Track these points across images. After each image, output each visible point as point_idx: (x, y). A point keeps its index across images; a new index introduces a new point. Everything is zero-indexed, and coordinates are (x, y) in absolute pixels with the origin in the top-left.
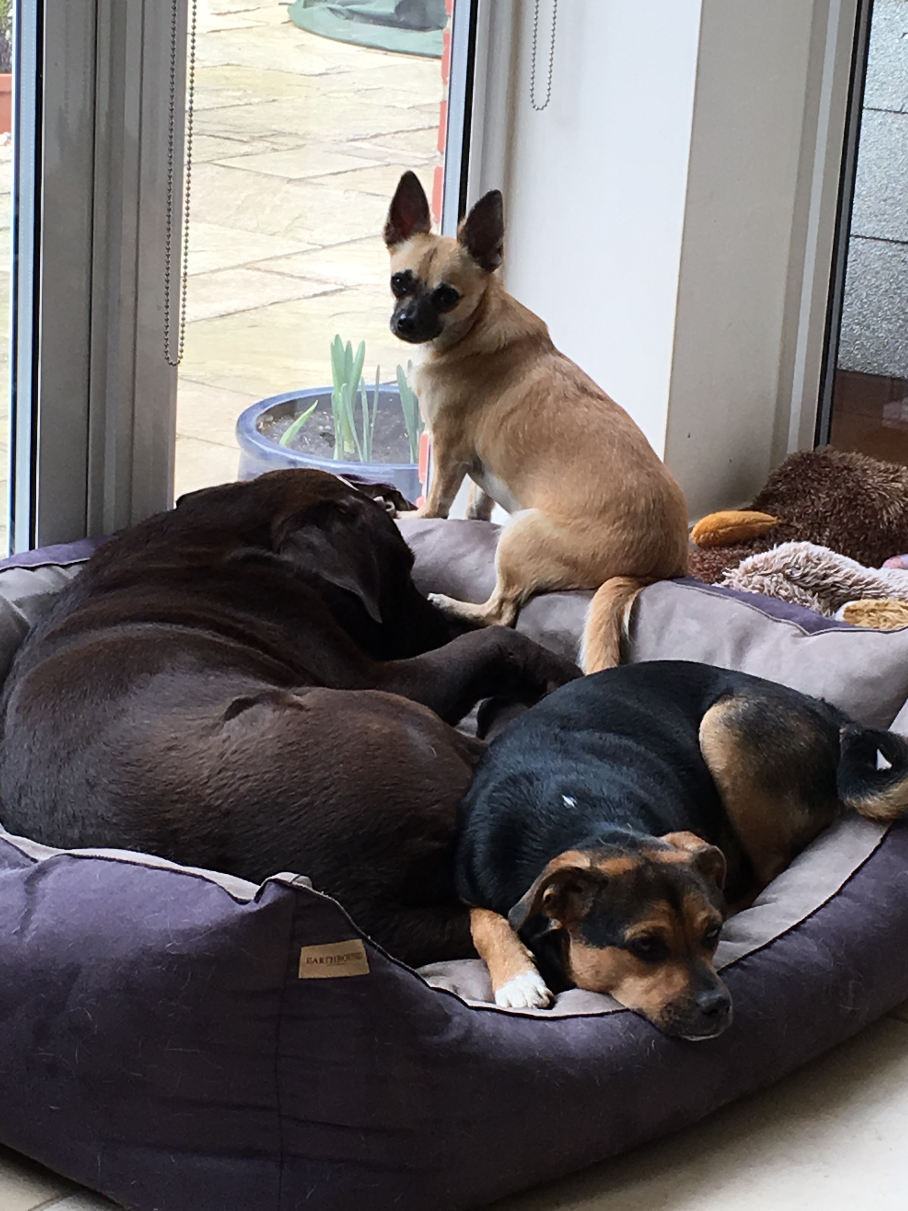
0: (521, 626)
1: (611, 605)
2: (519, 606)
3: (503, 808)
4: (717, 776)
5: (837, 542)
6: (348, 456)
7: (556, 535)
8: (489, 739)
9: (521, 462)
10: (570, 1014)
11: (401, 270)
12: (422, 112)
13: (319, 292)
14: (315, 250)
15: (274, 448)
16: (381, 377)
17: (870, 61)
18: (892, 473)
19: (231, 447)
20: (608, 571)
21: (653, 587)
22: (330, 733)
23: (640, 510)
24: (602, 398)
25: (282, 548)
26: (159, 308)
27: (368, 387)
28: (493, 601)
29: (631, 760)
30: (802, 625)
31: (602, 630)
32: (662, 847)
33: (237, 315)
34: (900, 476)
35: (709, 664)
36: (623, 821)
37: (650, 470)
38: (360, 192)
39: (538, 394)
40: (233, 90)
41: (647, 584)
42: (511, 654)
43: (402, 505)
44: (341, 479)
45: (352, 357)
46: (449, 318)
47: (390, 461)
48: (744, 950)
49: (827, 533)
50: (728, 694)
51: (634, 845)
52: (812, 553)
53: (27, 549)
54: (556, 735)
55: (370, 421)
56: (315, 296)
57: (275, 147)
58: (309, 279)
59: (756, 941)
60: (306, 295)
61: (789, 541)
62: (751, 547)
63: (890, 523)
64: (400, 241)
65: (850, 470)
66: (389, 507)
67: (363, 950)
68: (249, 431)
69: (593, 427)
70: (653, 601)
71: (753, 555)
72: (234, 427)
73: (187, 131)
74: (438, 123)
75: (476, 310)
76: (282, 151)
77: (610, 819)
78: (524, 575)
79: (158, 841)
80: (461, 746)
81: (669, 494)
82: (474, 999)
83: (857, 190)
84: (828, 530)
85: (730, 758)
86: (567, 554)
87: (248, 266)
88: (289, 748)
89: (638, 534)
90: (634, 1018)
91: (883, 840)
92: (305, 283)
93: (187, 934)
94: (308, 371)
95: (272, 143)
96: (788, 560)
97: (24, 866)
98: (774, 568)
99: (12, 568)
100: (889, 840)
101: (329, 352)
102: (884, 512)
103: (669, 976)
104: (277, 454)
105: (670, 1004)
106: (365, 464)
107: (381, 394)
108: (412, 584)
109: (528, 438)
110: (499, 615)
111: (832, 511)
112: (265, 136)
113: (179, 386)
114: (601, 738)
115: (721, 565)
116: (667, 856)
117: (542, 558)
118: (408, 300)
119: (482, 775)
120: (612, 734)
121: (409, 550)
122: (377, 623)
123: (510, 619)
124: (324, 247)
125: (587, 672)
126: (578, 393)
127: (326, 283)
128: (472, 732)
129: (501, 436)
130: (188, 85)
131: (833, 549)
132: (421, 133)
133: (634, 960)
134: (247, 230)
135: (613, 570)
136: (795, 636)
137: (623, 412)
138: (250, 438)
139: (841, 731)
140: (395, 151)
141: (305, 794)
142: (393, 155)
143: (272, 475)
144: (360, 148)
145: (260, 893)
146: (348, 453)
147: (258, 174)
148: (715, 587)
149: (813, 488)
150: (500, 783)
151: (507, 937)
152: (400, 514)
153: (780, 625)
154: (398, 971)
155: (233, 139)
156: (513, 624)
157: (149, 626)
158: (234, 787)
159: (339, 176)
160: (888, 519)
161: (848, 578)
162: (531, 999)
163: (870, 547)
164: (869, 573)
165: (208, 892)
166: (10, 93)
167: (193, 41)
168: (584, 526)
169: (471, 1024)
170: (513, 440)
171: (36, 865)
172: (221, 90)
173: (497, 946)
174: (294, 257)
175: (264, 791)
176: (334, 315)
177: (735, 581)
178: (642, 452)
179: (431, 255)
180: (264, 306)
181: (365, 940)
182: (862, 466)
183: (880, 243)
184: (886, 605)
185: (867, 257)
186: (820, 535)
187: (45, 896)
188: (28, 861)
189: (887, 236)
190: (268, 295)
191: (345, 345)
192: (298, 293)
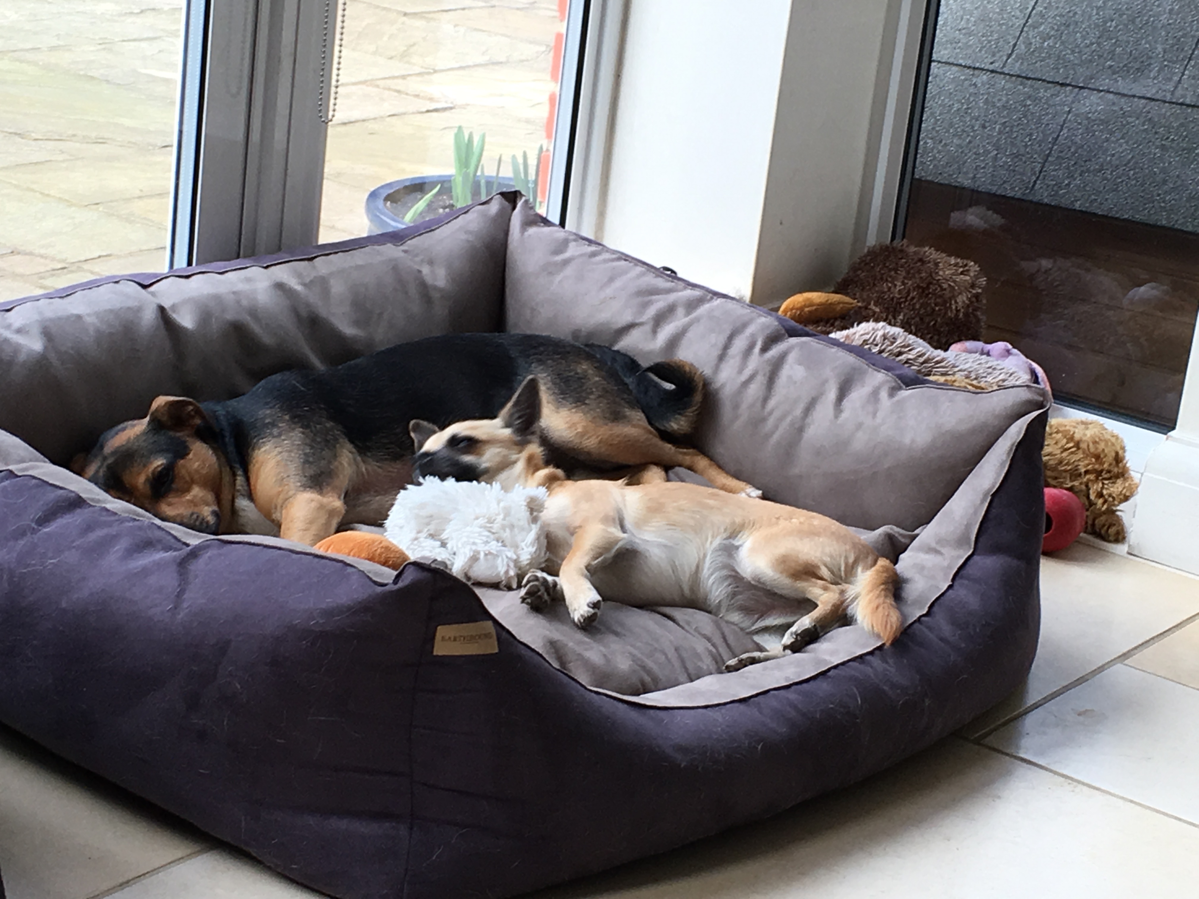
5: (910, 325)
13: (431, 108)
14: (428, 73)
18: (961, 267)
27: (488, 177)
30: (900, 379)
33: (358, 124)
34: (968, 271)
38: (468, 27)
45: (473, 147)
49: (901, 317)
52: (888, 333)
56: (428, 111)
58: (423, 97)
60: (420, 110)
61: (868, 321)
63: (958, 310)
65: (923, 262)
67: (494, 631)
68: (378, 208)
72: (364, 203)
84: (902, 314)
87: (368, 83)
92: (418, 100)
93: (328, 613)
96: (867, 337)
97: (176, 550)
98: (854, 345)
99: (168, 278)
102: (953, 302)
111: (906, 298)
124: (436, 71)
127: (438, 101)
131: (906, 331)
134: (368, 53)
136: (892, 388)
138: (377, 214)
145: (398, 577)
147: (378, 7)
149: (890, 277)
154: (524, 652)
159: (450, 13)
160: (956, 307)
161: (920, 357)
163: (939, 333)
164: (939, 354)
165: (348, 576)
171: (188, 549)
174: (409, 78)
176: (444, 128)
180: (382, 117)
181: (495, 621)
182: (934, 260)
183: (954, 68)
185: (941, 80)
186: (895, 318)
187: (196, 576)
188: (179, 545)
189: (961, 62)
190: (387, 108)
191: (466, 135)
192: (413, 108)
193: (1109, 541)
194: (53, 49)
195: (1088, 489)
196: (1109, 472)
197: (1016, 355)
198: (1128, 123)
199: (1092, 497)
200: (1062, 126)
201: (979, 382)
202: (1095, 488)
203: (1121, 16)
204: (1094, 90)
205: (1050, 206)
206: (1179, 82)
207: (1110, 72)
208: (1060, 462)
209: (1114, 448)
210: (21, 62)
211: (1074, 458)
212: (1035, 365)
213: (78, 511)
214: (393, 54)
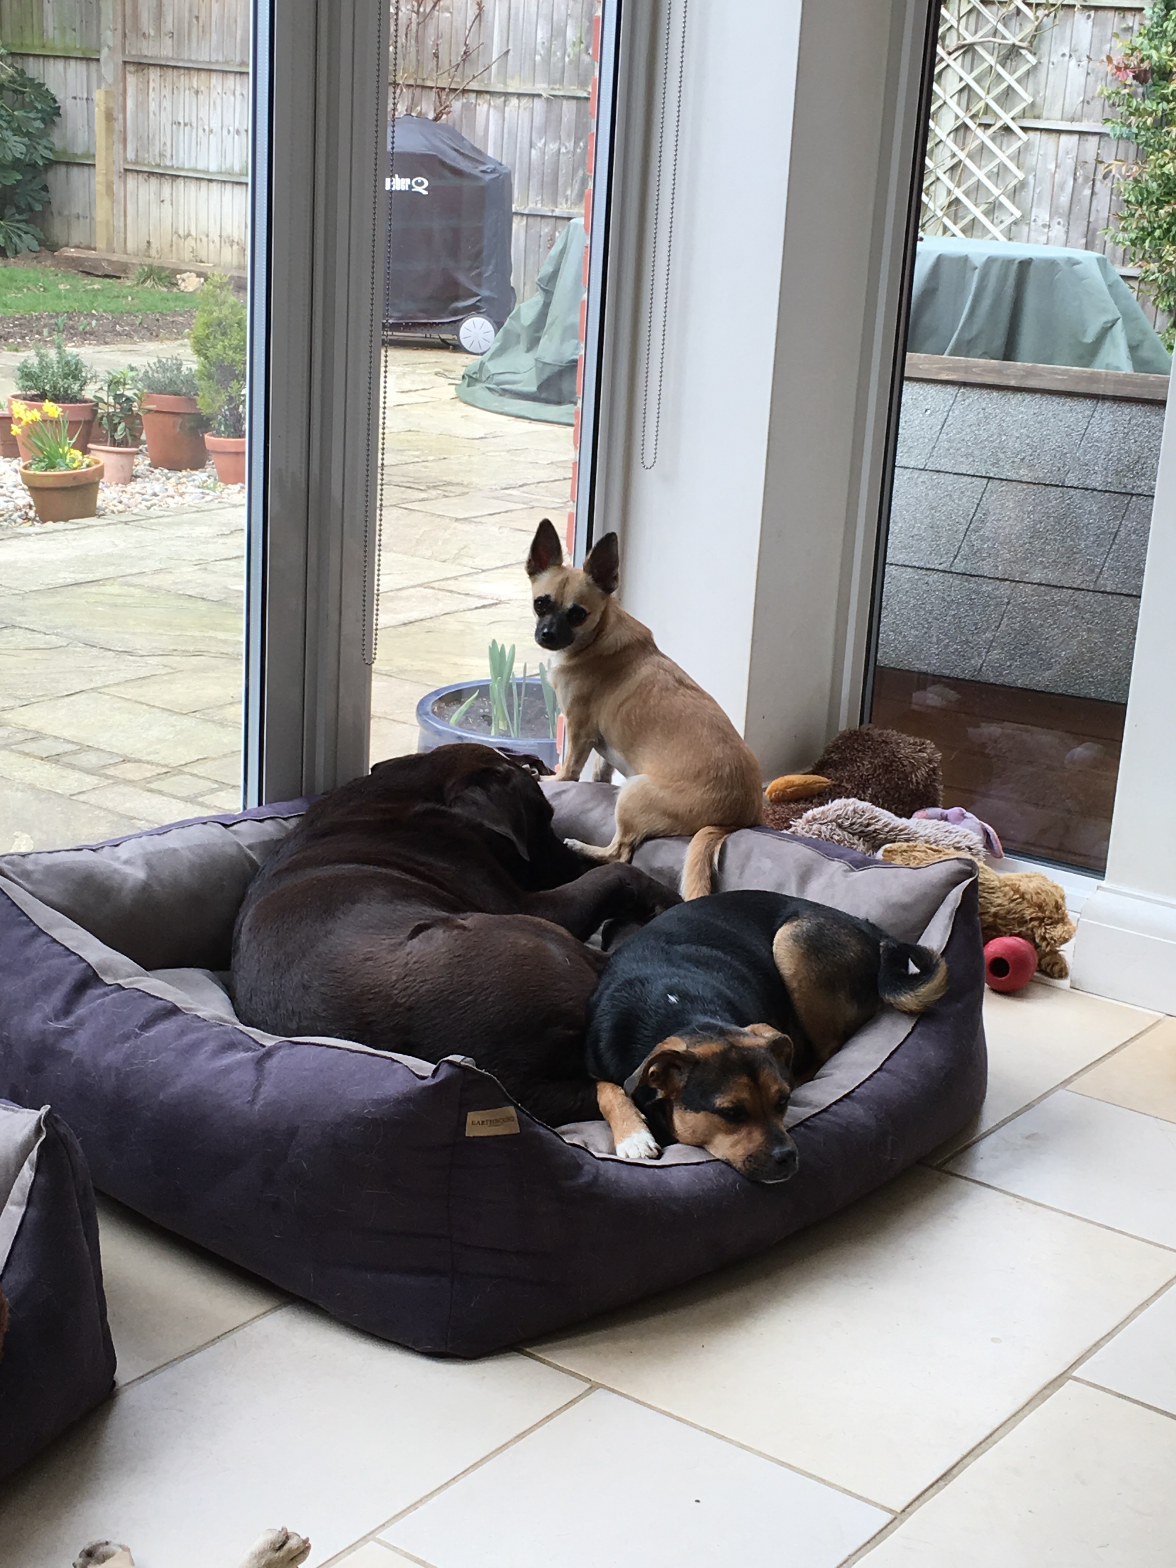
0: (635, 863)
1: (704, 847)
2: (633, 849)
3: (622, 1005)
4: (786, 979)
5: (878, 799)
6: (502, 733)
7: (661, 794)
8: (611, 951)
10: (674, 1163)
11: (542, 594)
12: (559, 467)
13: (479, 605)
14: (477, 573)
15: (445, 727)
16: (527, 670)
17: (900, 431)
18: (919, 745)
19: (412, 725)
20: (701, 822)
21: (735, 834)
22: (488, 947)
23: (725, 776)
24: (695, 689)
25: (453, 804)
26: (358, 621)
27: (518, 679)
28: (614, 845)
29: (720, 967)
30: (850, 863)
31: (698, 867)
32: (745, 1034)
33: (417, 624)
34: (925, 748)
36: (714, 1014)
37: (733, 744)
38: (509, 528)
39: (646, 685)
40: (414, 450)
41: (731, 832)
42: (629, 884)
43: (544, 772)
44: (497, 751)
45: (505, 657)
46: (579, 631)
47: (534, 737)
48: (807, 1113)
49: (870, 792)
50: (794, 916)
51: (722, 1033)
52: (858, 807)
53: (256, 805)
54: (662, 949)
55: (519, 706)
56: (477, 608)
57: (446, 494)
58: (472, 596)
59: (816, 1106)
60: (470, 608)
61: (841, 797)
62: (811, 802)
63: (918, 783)
64: (540, 572)
65: (887, 743)
66: (534, 772)
67: (515, 1115)
68: (427, 714)
69: (688, 711)
70: (736, 844)
71: (813, 809)
72: (415, 710)
73: (379, 482)
74: (571, 476)
75: (599, 623)
76: (451, 497)
77: (705, 1013)
78: (637, 824)
79: (356, 1030)
80: (589, 956)
81: (748, 763)
82: (600, 1152)
83: (891, 529)
84: (870, 789)
85: (797, 965)
86: (670, 809)
87: (425, 586)
88: (456, 960)
89: (725, 793)
90: (723, 1166)
91: (913, 1028)
92: (468, 598)
93: (378, 1103)
94: (471, 666)
95: (444, 491)
96: (839, 812)
97: (255, 1050)
98: (829, 819)
99: (245, 820)
100: (918, 1029)
101: (487, 651)
102: (913, 775)
103: (750, 1133)
104: (448, 732)
105: (750, 1156)
106: (517, 738)
107: (527, 684)
108: (552, 830)
109: (639, 720)
110: (619, 856)
111: (873, 775)
112: (438, 486)
113: (373, 678)
114: (697, 950)
115: (788, 817)
116: (747, 1041)
117: (651, 812)
118: (548, 618)
119: (606, 979)
121: (550, 806)
122: (526, 861)
123: (627, 858)
124: (483, 571)
125: (687, 899)
126: (677, 685)
127: (485, 598)
129: (619, 719)
130: (380, 446)
131: (874, 804)
132: (557, 483)
133: (723, 1121)
134: (424, 558)
135: (705, 822)
136: (845, 871)
137: (711, 699)
138: (427, 719)
139: (881, 944)
140: (538, 497)
141: (469, 994)
142: (537, 500)
143: (446, 749)
144: (511, 495)
145: (435, 1071)
146: (503, 731)
147: (433, 514)
148: (784, 834)
149: (859, 757)
150: (620, 985)
151: (624, 1104)
152: (542, 777)
153: (833, 863)
154: (542, 1131)
155: (413, 488)
156: (630, 861)
157: (351, 866)
158: (415, 989)
159: (495, 515)
160: (916, 780)
161: (886, 826)
162: (645, 1152)
163: (903, 803)
164: (902, 822)
165: (395, 1071)
166: (244, 453)
167: (384, 413)
168: (682, 788)
169: (598, 1172)
170: (627, 721)
171: (264, 1050)
172: (404, 450)
173: (617, 1111)
174: (460, 579)
175: (439, 991)
176: (491, 623)
177: (799, 829)
178: (726, 729)
179: (565, 583)
180: (437, 616)
181: (516, 1106)
182: (896, 740)
183: (909, 569)
184: (916, 847)
185: (899, 580)
186: (864, 792)
187: (270, 1073)
188: (258, 1047)
189: (915, 564)
190: (440, 608)
191: (499, 647)
192: (464, 606)
193: (1055, 978)
194: (157, 572)
195: (1034, 934)
196: (1050, 918)
197: (971, 818)
198: (1058, 610)
199: (1037, 940)
200: (1003, 616)
201: (937, 845)
202: (1040, 932)
203: (1049, 517)
204: (1029, 583)
205: (995, 684)
206: (1100, 573)
207: (1041, 566)
208: (1009, 912)
209: (1053, 897)
210: (130, 585)
211: (1020, 907)
212: (986, 825)
213: (174, 1018)
214: (447, 557)
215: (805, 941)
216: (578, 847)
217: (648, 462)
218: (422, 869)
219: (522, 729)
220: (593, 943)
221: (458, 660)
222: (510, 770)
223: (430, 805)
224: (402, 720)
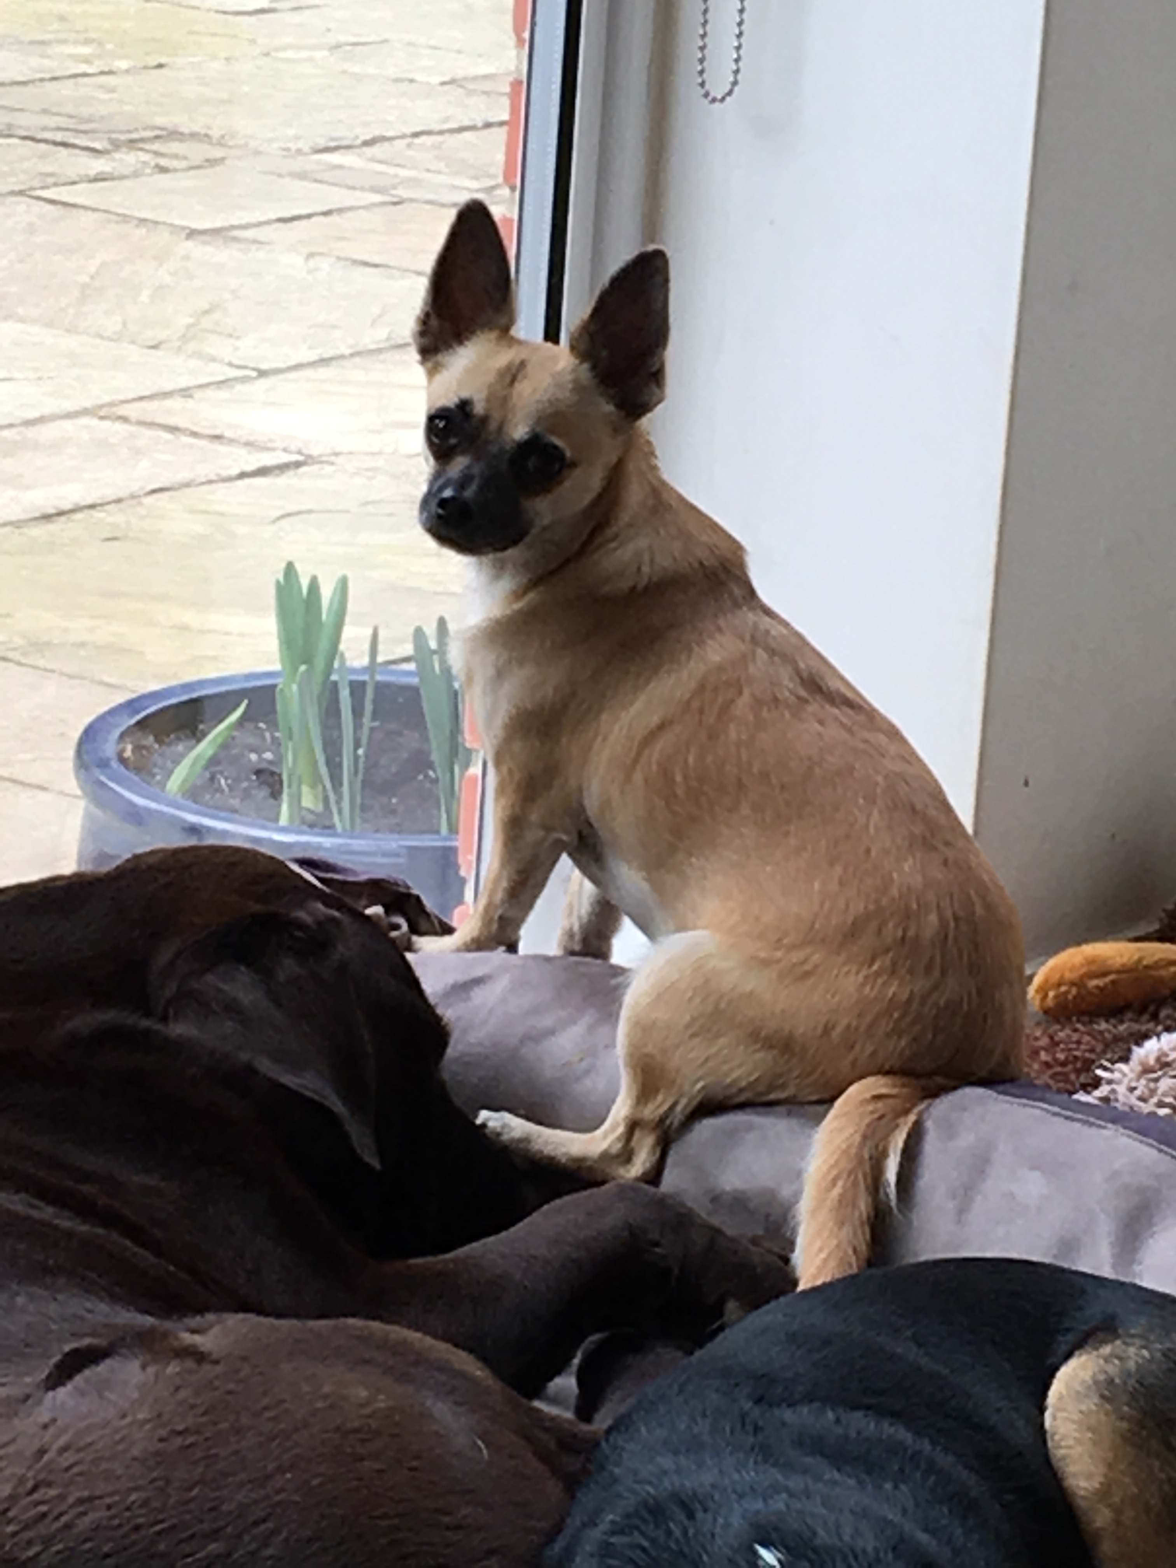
0: (670, 1181)
1: (857, 1138)
2: (667, 1137)
6: (310, 817)
7: (747, 986)
8: (602, 1421)
9: (678, 832)
11: (450, 400)
12: (470, 93)
14: (243, 380)
15: (153, 800)
16: (381, 647)
19: (61, 793)
20: (854, 1063)
21: (946, 1099)
22: (266, 1408)
23: (926, 937)
24: (851, 702)
25: (171, 1012)
27: (354, 671)
28: (614, 1128)
29: (902, 1470)
31: (837, 1191)
33: (79, 516)
35: (1066, 1265)
37: (950, 854)
38: (339, 258)
39: (716, 690)
40: (76, 43)
41: (934, 1093)
43: (423, 925)
44: (295, 868)
45: (319, 608)
46: (544, 510)
47: (398, 829)
50: (1102, 1330)
54: (743, 1416)
55: (357, 744)
56: (243, 475)
57: (163, 162)
58: (232, 441)
60: (225, 473)
64: (450, 346)
66: (397, 927)
68: (103, 764)
70: (950, 1131)
71: (1158, 1036)
72: (71, 753)
74: (504, 115)
75: (600, 496)
76: (175, 170)
78: (678, 1071)
80: (543, 1436)
81: (989, 907)
85: (1110, 1466)
86: (770, 1026)
87: (102, 413)
88: (178, 1441)
89: (921, 985)
92: (222, 449)
94: (228, 633)
95: (156, 153)
104: (161, 814)
106: (345, 834)
107: (380, 687)
108: (443, 1085)
109: (694, 784)
110: (626, 1155)
112: (142, 140)
114: (838, 1421)
115: (1093, 1056)
117: (718, 1036)
118: (460, 462)
119: (588, 1498)
120: (859, 1414)
121: (438, 1019)
122: (371, 1170)
123: (648, 1165)
124: (262, 374)
125: (809, 1281)
126: (802, 693)
127: (267, 449)
128: (567, 1408)
129: (638, 777)
132: (467, 135)
134: (102, 337)
135: (865, 1062)
137: (894, 733)
138: (103, 778)
142: (416, 182)
143: (151, 860)
144: (340, 167)
146: (311, 812)
147: (125, 218)
148: (1078, 1102)
150: (627, 1516)
152: (418, 941)
155: (74, 146)
156: (654, 1176)
158: (64, 1519)
159: (296, 223)
168: (807, 967)
170: (662, 785)
174: (198, 394)
175: (126, 1528)
176: (283, 517)
177: (1121, 1089)
179: (514, 374)
180: (133, 497)
190: (145, 474)
191: (305, 583)
192: (205, 471)
214: (162, 335)
215: (1133, 1396)
216: (517, 1134)
217: (718, 87)
218: (86, 1189)
219: (364, 808)
220: (554, 1401)
221: (190, 617)
222: (333, 919)
223: (107, 1016)
224: (34, 780)
